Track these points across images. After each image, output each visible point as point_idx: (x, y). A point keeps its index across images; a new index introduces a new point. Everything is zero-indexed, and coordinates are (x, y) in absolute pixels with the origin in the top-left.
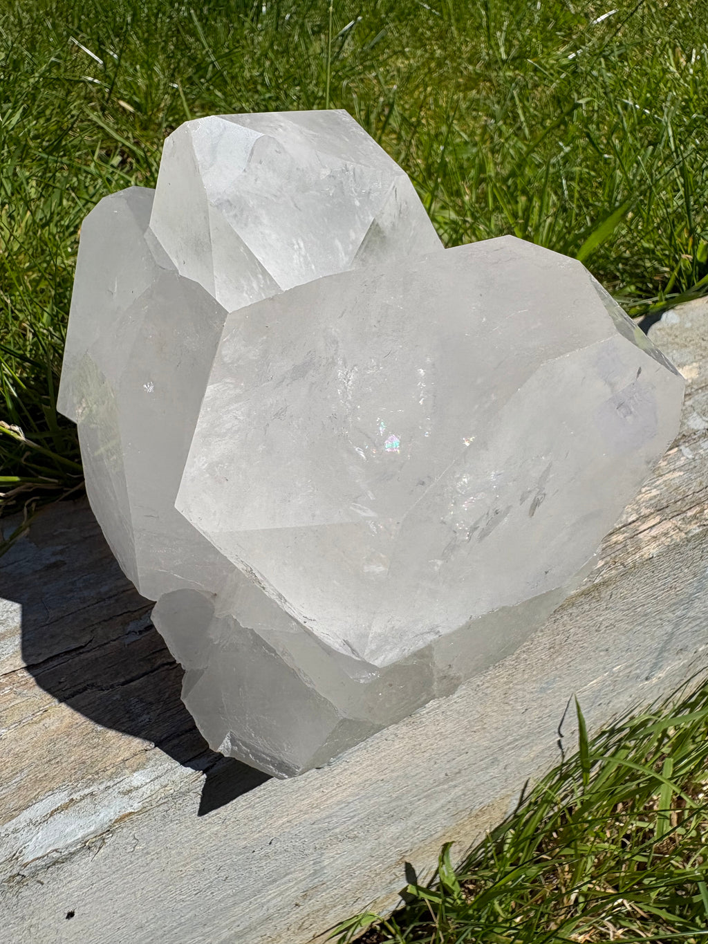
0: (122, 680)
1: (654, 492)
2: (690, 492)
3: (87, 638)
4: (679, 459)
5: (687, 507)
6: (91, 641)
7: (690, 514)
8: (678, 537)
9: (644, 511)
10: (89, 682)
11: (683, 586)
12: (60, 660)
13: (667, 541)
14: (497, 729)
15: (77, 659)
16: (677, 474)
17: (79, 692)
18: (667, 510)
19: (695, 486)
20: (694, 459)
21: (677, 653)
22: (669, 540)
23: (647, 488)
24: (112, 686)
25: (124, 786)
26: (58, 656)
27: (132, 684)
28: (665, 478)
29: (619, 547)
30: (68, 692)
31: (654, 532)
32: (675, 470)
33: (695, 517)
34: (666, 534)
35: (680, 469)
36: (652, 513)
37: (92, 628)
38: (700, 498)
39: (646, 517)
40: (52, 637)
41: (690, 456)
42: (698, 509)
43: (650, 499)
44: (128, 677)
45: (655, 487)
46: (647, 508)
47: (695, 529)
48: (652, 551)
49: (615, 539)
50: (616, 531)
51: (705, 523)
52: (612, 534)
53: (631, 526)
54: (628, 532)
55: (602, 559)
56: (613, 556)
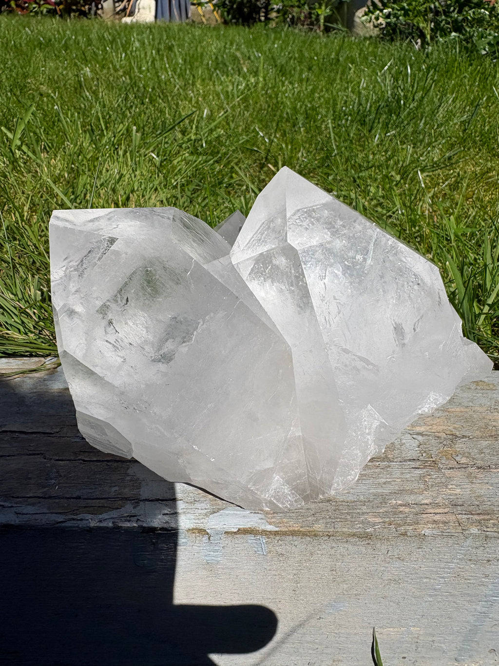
0: (57, 458)
1: (458, 492)
2: (489, 503)
3: (58, 430)
5: (478, 512)
6: (57, 432)
10: (42, 452)
12: (38, 435)
15: (45, 438)
17: (34, 454)
18: (459, 508)
24: (51, 459)
25: (20, 510)
26: (39, 433)
27: (60, 462)
29: (402, 516)
30: (31, 452)
32: (487, 483)
35: (492, 484)
36: (445, 505)
37: (62, 426)
38: (494, 511)
40: (43, 423)
43: (451, 495)
44: (61, 458)
49: (402, 509)
50: (407, 505)
51: (485, 529)
52: (401, 505)
53: (421, 507)
54: (417, 509)
55: (382, 518)
56: (392, 519)
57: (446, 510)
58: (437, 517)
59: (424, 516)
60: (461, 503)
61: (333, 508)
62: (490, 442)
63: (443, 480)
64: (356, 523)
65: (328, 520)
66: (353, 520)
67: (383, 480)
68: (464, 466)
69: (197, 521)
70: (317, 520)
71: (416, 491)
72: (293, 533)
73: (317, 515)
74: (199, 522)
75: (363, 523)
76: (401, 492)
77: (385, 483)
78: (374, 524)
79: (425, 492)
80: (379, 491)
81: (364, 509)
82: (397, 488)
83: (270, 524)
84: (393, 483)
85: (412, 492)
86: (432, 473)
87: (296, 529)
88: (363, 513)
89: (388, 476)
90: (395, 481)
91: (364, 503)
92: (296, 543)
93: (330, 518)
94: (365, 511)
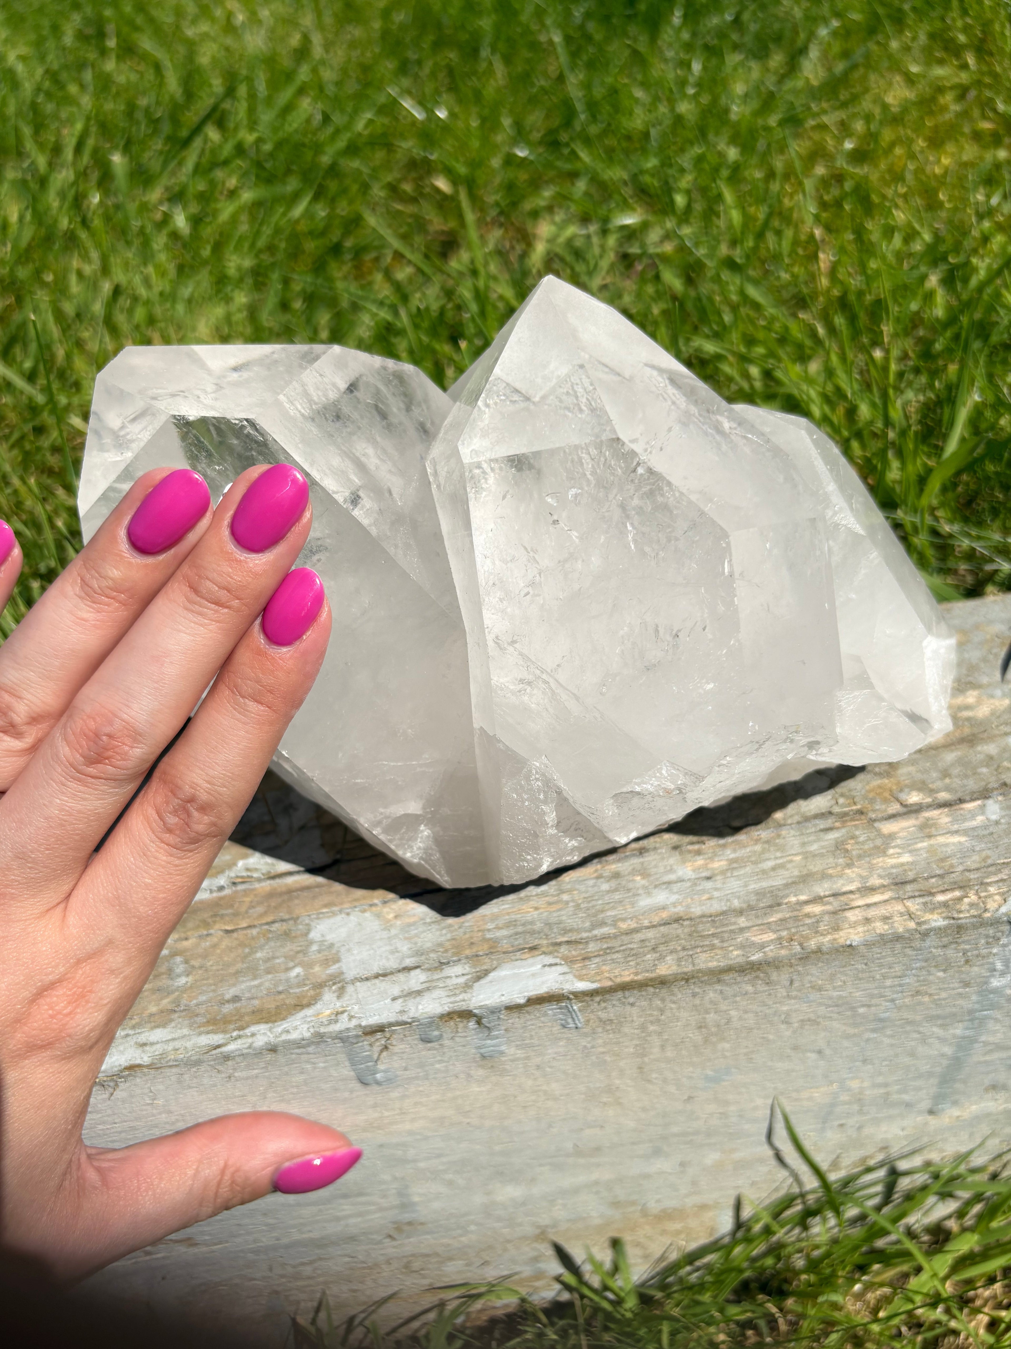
1: (906, 858)
2: (961, 868)
4: (973, 817)
5: (941, 888)
7: (941, 898)
8: (901, 925)
9: (875, 881)
11: (944, 995)
13: (880, 927)
14: (644, 1109)
16: (956, 839)
18: (909, 888)
19: (973, 861)
20: (997, 823)
22: (886, 927)
23: (898, 850)
28: (932, 841)
29: (808, 921)
31: (871, 913)
32: (957, 832)
33: (945, 904)
34: (885, 919)
35: (965, 832)
36: (884, 886)
38: (970, 880)
39: (872, 890)
41: (994, 817)
42: (957, 893)
43: (892, 867)
45: (910, 852)
46: (880, 877)
47: (937, 920)
48: (852, 937)
49: (808, 909)
50: (817, 900)
51: (956, 916)
52: (807, 902)
53: (842, 898)
54: (835, 904)
55: (775, 932)
56: (793, 930)
57: (886, 896)
59: (849, 913)
60: (912, 878)
61: (686, 930)
62: (959, 753)
63: (879, 842)
64: (731, 948)
65: (682, 954)
66: (725, 945)
67: (770, 864)
68: (915, 807)
69: (452, 999)
70: (662, 958)
71: (830, 871)
72: (624, 987)
73: (662, 948)
74: (457, 999)
75: (742, 947)
76: (805, 879)
77: (774, 869)
78: (762, 946)
79: (848, 871)
80: (764, 884)
81: (742, 922)
82: (797, 873)
83: (581, 978)
84: (789, 866)
85: (824, 876)
86: (857, 833)
87: (628, 979)
88: (742, 930)
89: (778, 854)
90: (791, 861)
91: (740, 912)
92: (631, 1000)
93: (684, 949)
94: (743, 925)
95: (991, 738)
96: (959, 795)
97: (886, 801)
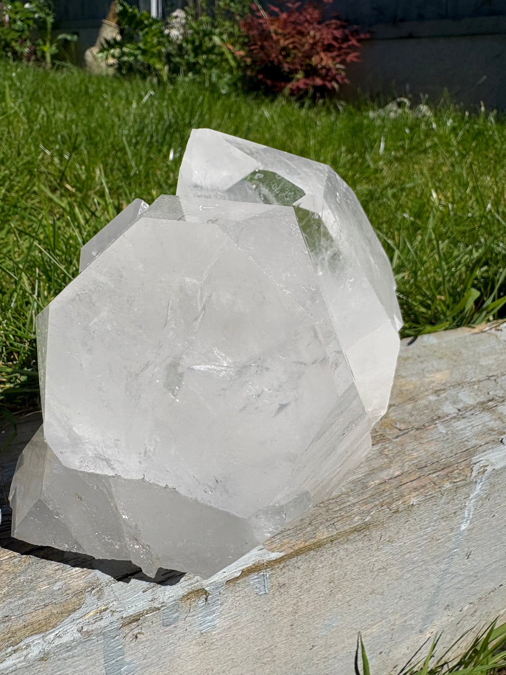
2: (444, 457)
4: (435, 433)
5: (441, 468)
7: (443, 473)
9: (408, 469)
13: (424, 491)
18: (425, 469)
19: (447, 453)
20: (447, 434)
21: (445, 609)
22: (426, 491)
23: (410, 452)
28: (424, 445)
29: (387, 494)
32: (432, 440)
33: (447, 476)
34: (424, 487)
35: (436, 440)
36: (414, 471)
38: (451, 462)
39: (409, 472)
41: (444, 432)
43: (412, 460)
45: (416, 452)
46: (410, 466)
47: (447, 484)
48: (412, 499)
49: (383, 487)
50: (385, 482)
51: (455, 481)
52: (380, 484)
53: (397, 479)
54: (395, 483)
55: (372, 502)
56: (381, 500)
57: (417, 475)
58: (415, 484)
59: (404, 487)
60: (424, 465)
61: (324, 509)
62: (412, 405)
63: (399, 449)
64: (353, 516)
65: (328, 524)
66: (349, 514)
68: (406, 431)
69: (190, 582)
70: (316, 528)
71: (384, 466)
72: (298, 553)
73: (314, 522)
74: (192, 581)
75: (358, 514)
76: (373, 472)
78: (369, 512)
79: (392, 465)
80: (354, 477)
81: (352, 499)
82: (367, 469)
83: (272, 550)
85: (381, 469)
86: (387, 445)
87: (302, 546)
88: (354, 504)
91: (348, 494)
92: (300, 564)
93: (327, 520)
94: (354, 501)
95: (423, 398)
96: (422, 424)
97: (391, 429)
